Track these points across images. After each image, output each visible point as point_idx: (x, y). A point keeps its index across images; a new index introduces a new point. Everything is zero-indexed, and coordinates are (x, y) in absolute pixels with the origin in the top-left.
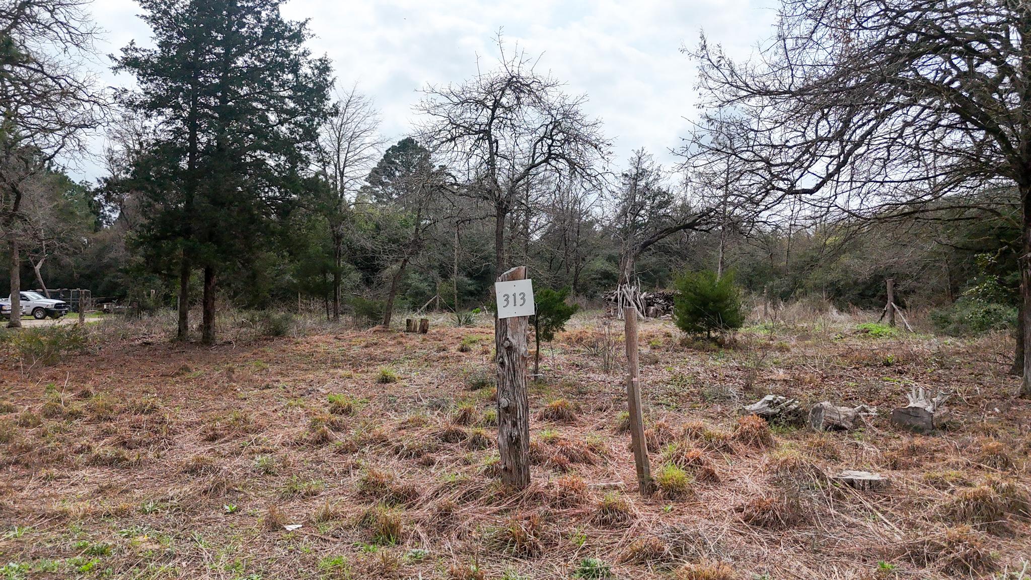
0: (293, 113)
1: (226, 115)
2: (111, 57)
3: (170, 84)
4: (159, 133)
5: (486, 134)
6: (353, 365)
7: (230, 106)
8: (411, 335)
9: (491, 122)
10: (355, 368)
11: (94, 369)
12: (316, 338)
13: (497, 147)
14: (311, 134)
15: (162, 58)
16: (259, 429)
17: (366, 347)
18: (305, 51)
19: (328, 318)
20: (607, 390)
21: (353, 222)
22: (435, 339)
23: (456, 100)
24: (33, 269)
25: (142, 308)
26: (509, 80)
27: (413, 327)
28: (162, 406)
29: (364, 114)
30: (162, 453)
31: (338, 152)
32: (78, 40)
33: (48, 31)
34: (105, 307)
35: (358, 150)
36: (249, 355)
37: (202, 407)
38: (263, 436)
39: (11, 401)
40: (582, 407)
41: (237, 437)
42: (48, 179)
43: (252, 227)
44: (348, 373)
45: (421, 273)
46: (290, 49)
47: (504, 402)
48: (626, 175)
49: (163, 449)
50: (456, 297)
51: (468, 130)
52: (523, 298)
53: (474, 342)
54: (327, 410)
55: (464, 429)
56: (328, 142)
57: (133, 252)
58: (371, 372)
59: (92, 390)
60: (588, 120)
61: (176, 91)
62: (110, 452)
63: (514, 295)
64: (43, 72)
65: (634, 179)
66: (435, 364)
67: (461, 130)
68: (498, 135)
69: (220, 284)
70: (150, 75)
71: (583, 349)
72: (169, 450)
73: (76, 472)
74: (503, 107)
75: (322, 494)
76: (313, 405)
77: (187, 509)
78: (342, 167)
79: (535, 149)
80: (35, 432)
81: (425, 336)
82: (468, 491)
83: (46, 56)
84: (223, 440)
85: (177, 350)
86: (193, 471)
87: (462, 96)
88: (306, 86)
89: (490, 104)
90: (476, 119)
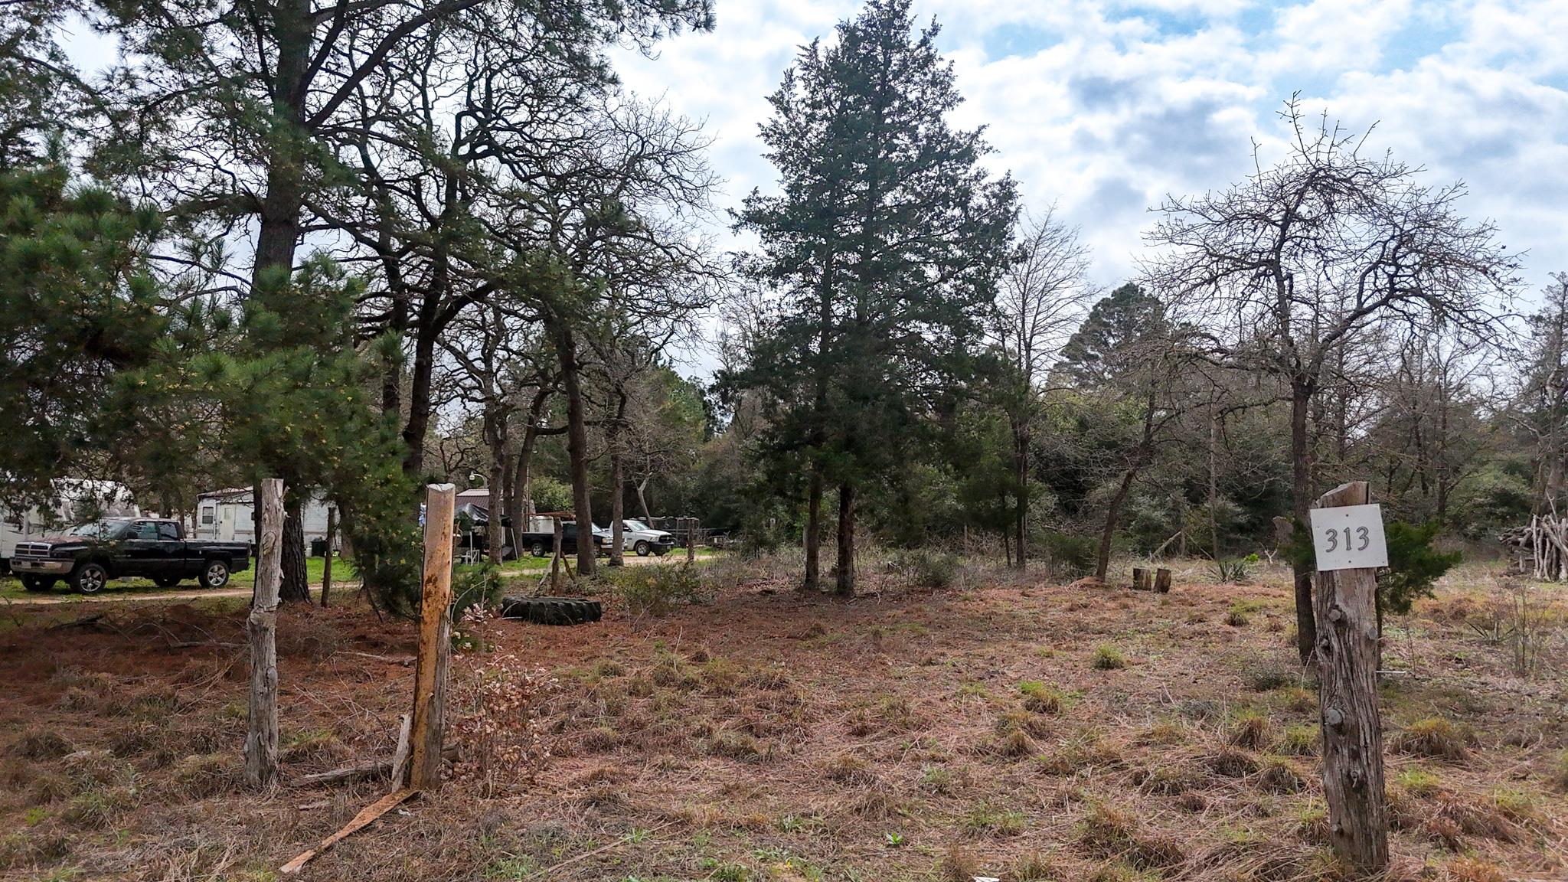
0: (960, 263)
1: (869, 273)
2: (731, 212)
3: (799, 240)
4: (785, 307)
5: (1271, 266)
6: (1053, 637)
7: (877, 262)
8: (1140, 594)
9: (1281, 246)
10: (1055, 643)
11: (708, 623)
12: (994, 592)
13: (1291, 287)
14: (986, 292)
15: (792, 207)
16: (923, 725)
17: (1071, 610)
18: (978, 173)
19: (1009, 563)
20: (1526, 708)
21: (1045, 417)
22: (1183, 602)
23: (1217, 217)
24: (636, 491)
25: (761, 542)
26: (1313, 175)
27: (1144, 581)
28: (792, 680)
29: (1062, 254)
30: (798, 746)
31: (1023, 314)
32: (692, 196)
33: (659, 190)
34: (716, 540)
35: (1053, 310)
36: (900, 613)
37: (843, 686)
38: (930, 736)
39: (619, 661)
40: (1477, 735)
41: (894, 733)
42: (655, 377)
43: (905, 429)
44: (1047, 648)
45: (1154, 496)
46: (958, 172)
47: (1334, 715)
48: (1539, 319)
49: (798, 742)
50: (1214, 534)
51: (1240, 263)
52: (1364, 537)
53: (1253, 610)
54: (1019, 704)
55: (1254, 756)
56: (1008, 301)
57: (752, 467)
58: (1083, 650)
59: (707, 651)
60: (1469, 226)
61: (806, 250)
62: (734, 739)
63: (1347, 531)
64: (654, 242)
65: (1555, 324)
66: (1187, 643)
67: (1228, 264)
68: (1293, 265)
69: (859, 511)
70: (775, 230)
71: (1467, 632)
72: (806, 743)
73: (697, 763)
74: (1301, 220)
75: (1025, 834)
76: (997, 695)
77: (833, 831)
78: (1028, 336)
79: (1362, 283)
80: (646, 704)
81: (1166, 597)
82: (1271, 863)
83: (656, 220)
84: (875, 735)
85: (805, 603)
86: (840, 777)
87: (1228, 210)
88: (978, 223)
89: (1277, 217)
90: (1254, 244)
